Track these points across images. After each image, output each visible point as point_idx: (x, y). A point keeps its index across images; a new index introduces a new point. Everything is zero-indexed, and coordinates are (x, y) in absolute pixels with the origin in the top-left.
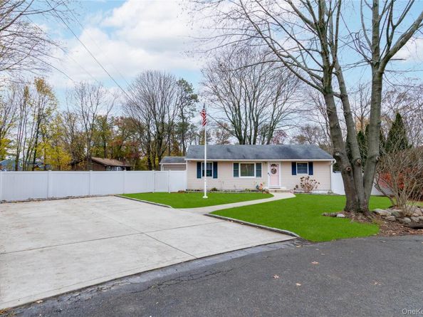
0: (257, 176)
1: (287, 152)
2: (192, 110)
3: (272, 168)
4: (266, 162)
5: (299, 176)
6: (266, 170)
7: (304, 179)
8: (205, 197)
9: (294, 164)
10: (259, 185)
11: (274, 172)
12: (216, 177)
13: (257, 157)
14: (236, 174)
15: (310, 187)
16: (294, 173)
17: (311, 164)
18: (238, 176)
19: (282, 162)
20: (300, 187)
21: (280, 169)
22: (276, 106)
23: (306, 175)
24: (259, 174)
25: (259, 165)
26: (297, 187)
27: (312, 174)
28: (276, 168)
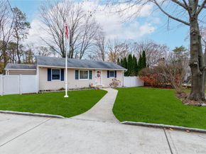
0: (89, 78)
3: (98, 74)
4: (94, 70)
5: (111, 78)
8: (66, 96)
9: (108, 71)
10: (91, 84)
11: (99, 76)
12: (63, 80)
16: (108, 77)
17: (116, 72)
18: (78, 79)
19: (103, 70)
25: (91, 72)
27: (116, 77)
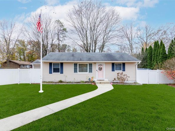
0: (89, 72)
1: (109, 56)
2: (64, 36)
3: (99, 67)
4: (95, 63)
5: (116, 72)
6: (95, 68)
7: (119, 74)
8: (41, 91)
9: (113, 64)
10: (91, 78)
11: (100, 69)
12: (62, 73)
13: (90, 59)
14: (75, 71)
15: (123, 80)
16: (113, 70)
17: (124, 64)
18: (77, 72)
19: (106, 63)
20: (117, 79)
21: (104, 67)
22: (106, 34)
23: (121, 71)
24: (91, 71)
25: (91, 65)
26: (115, 79)
27: (125, 71)
28: (102, 67)
